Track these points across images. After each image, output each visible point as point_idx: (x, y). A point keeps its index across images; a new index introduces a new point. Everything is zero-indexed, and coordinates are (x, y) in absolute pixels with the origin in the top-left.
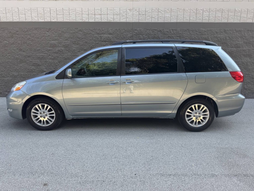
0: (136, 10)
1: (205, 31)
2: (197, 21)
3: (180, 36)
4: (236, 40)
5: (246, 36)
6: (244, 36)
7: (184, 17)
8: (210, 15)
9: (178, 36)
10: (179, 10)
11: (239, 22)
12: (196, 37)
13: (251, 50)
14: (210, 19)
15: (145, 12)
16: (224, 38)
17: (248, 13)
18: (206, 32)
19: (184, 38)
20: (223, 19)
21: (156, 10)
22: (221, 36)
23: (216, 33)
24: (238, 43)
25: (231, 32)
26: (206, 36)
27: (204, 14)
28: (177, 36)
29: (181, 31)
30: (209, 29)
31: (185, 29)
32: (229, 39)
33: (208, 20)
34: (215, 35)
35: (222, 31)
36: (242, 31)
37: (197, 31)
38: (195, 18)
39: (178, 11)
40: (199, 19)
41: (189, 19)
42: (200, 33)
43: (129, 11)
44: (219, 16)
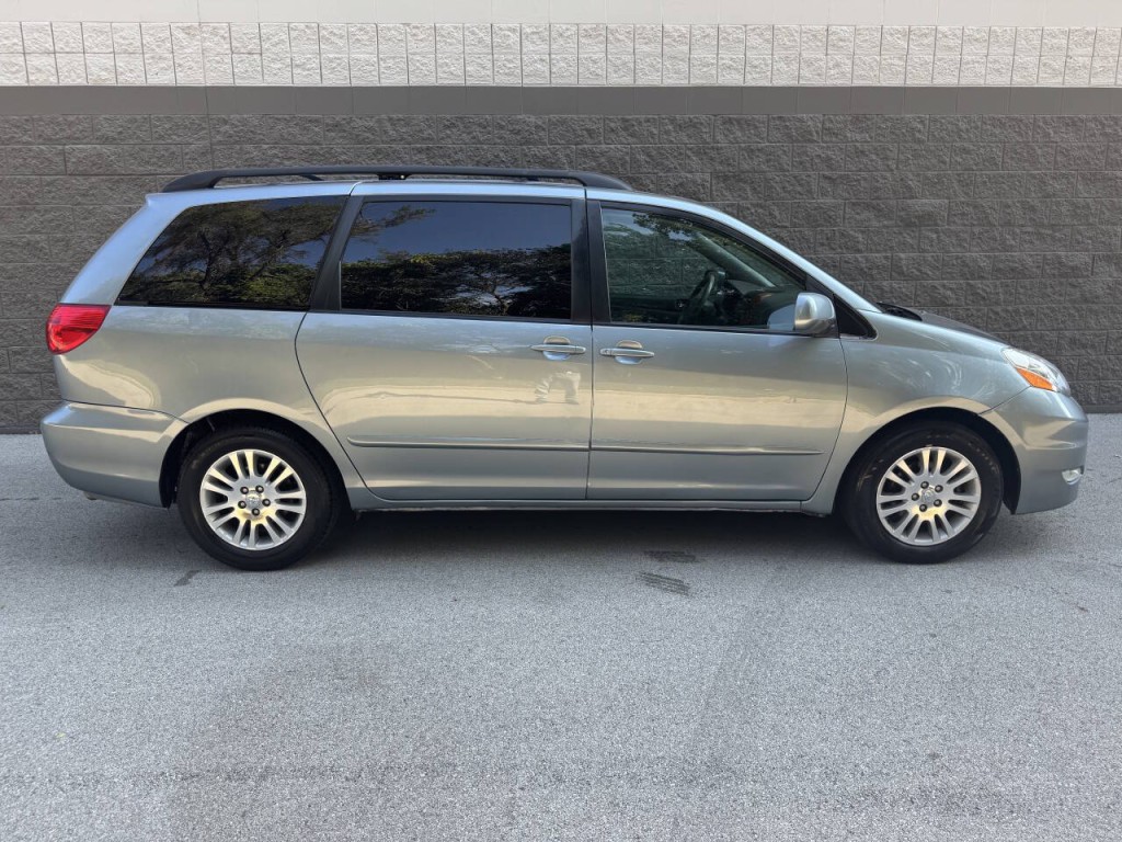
0: (214, 32)
1: (537, 127)
2: (497, 80)
3: (428, 149)
4: (680, 164)
5: (721, 148)
6: (713, 148)
7: (440, 61)
8: (553, 56)
9: (420, 151)
10: (414, 31)
11: (684, 83)
12: (501, 154)
13: (748, 209)
14: (554, 70)
15: (257, 41)
16: (627, 158)
17: (722, 43)
18: (544, 129)
19: (449, 157)
20: (616, 72)
21: (308, 31)
22: (612, 146)
23: (590, 135)
24: (686, 178)
25: (655, 131)
26: (545, 147)
27: (524, 50)
28: (417, 149)
29: (430, 127)
30: (554, 117)
31: (448, 117)
32: (648, 159)
33: (547, 74)
34: (586, 143)
35: (612, 125)
36: (702, 124)
37: (502, 127)
38: (490, 65)
39: (409, 38)
40: (507, 71)
41: (460, 73)
42: (519, 138)
43: (181, 35)
44: (595, 57)
